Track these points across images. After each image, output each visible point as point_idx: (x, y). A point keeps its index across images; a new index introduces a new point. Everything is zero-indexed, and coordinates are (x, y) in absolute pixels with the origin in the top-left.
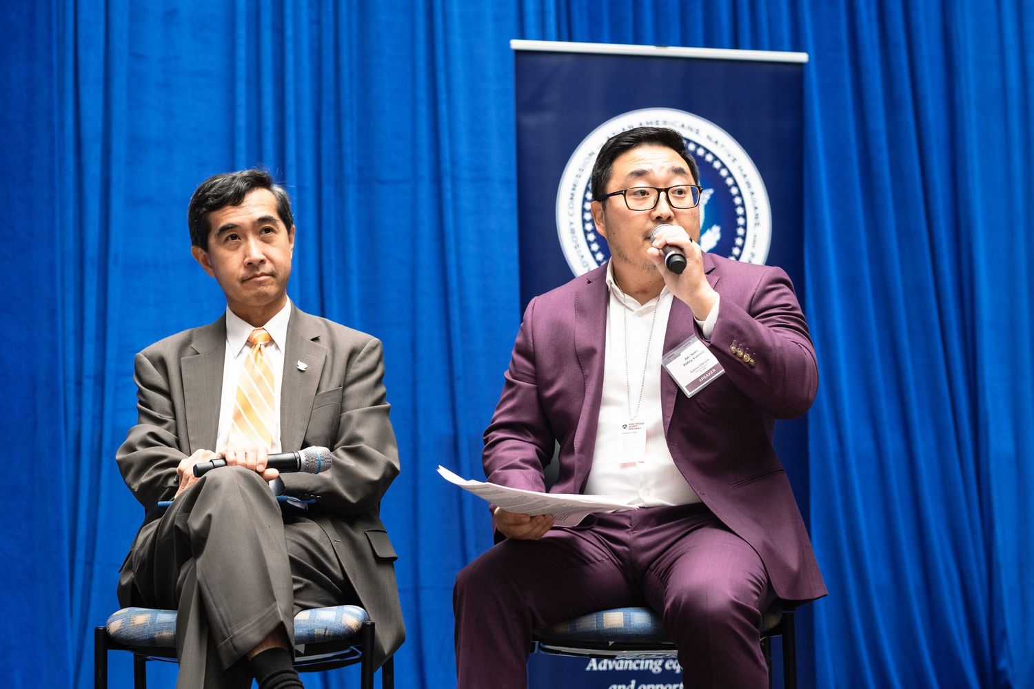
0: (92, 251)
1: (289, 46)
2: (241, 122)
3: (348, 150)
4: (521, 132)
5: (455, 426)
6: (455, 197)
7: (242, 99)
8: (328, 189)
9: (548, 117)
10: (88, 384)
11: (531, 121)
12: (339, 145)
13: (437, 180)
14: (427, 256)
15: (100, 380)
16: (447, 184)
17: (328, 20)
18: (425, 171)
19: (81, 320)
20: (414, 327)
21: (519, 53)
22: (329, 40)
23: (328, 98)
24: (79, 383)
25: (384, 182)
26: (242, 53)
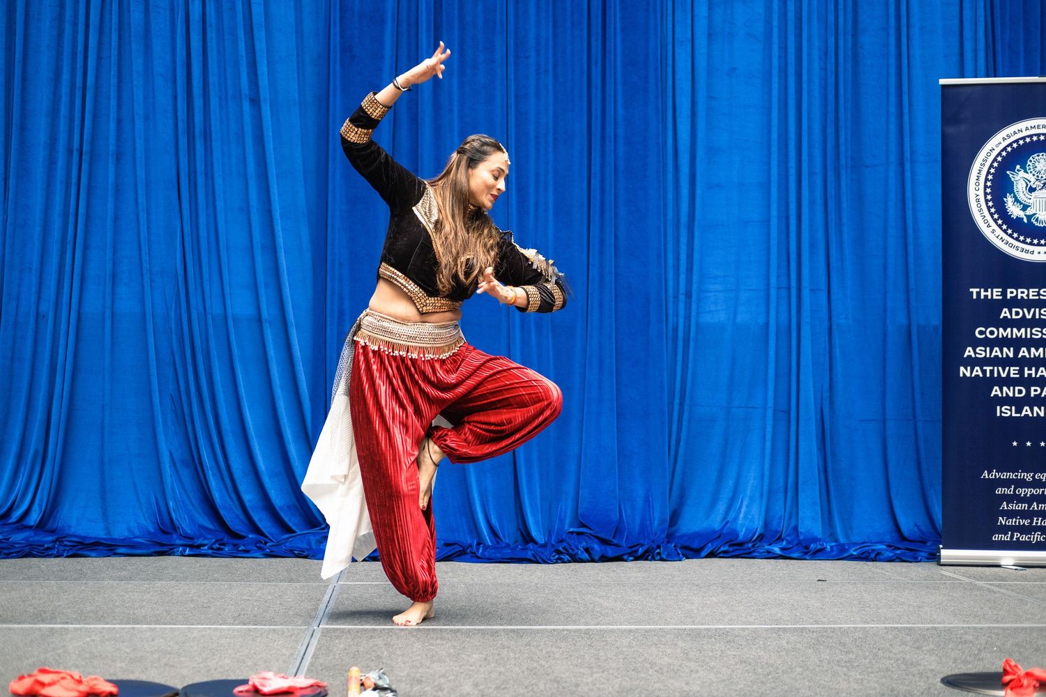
0: (684, 219)
1: (805, 86)
2: (775, 135)
3: (842, 148)
4: (944, 137)
5: (909, 319)
6: (913, 173)
7: (775, 121)
8: (831, 174)
9: (963, 128)
10: (682, 298)
11: (951, 130)
12: (837, 145)
13: (901, 164)
14: (893, 213)
15: (689, 295)
16: (908, 166)
17: (831, 67)
18: (893, 158)
19: (677, 259)
20: (885, 258)
21: (944, 86)
22: (831, 80)
23: (831, 117)
24: (676, 297)
25: (867, 167)
26: (775, 93)
